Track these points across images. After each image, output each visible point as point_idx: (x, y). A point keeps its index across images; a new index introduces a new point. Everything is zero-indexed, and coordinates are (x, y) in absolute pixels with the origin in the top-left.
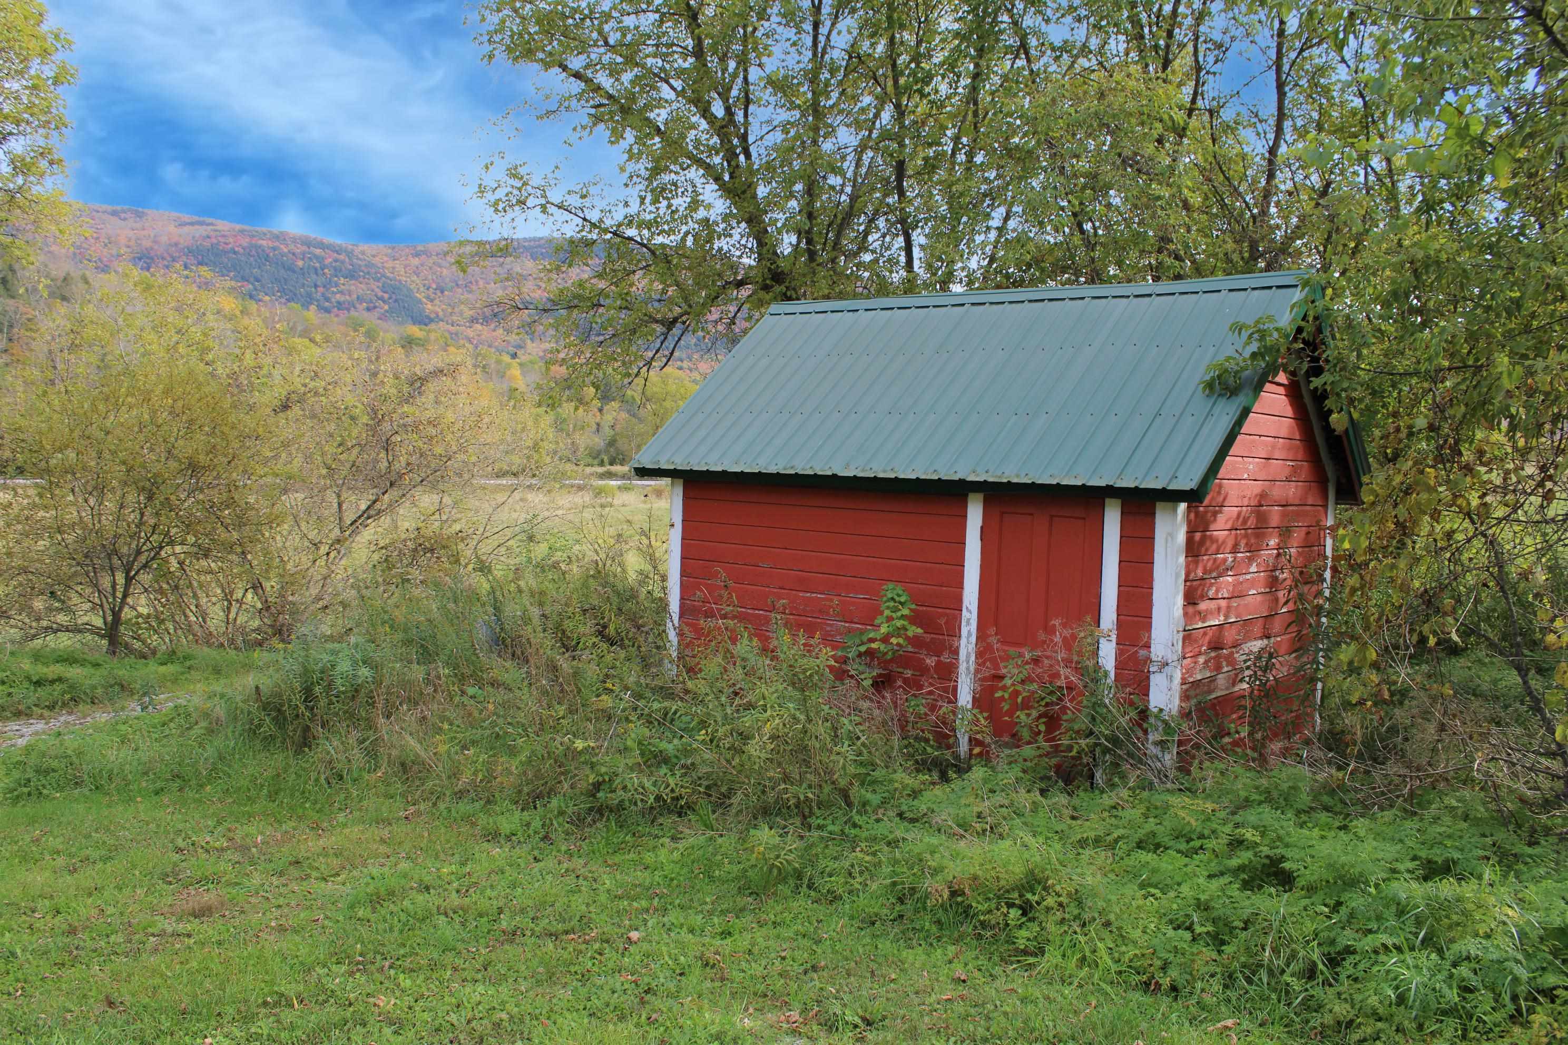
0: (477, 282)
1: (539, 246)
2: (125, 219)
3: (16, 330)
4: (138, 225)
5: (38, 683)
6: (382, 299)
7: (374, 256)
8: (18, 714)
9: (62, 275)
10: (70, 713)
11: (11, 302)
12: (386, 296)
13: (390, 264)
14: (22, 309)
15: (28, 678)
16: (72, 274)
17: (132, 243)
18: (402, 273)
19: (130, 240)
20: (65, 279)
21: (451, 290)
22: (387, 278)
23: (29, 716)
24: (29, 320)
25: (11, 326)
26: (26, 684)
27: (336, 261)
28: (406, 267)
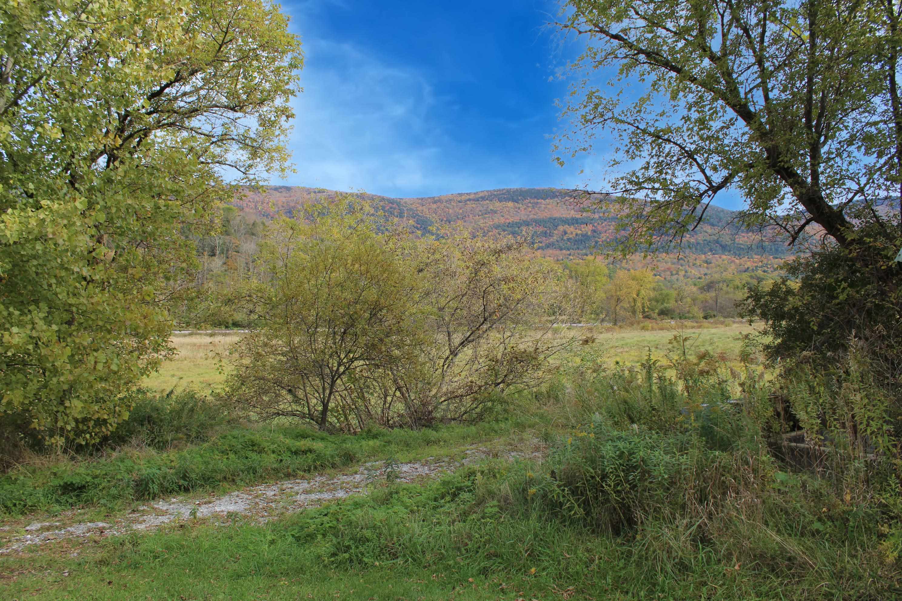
0: (469, 216)
1: (503, 194)
2: (281, 192)
3: (230, 252)
4: (287, 195)
5: (296, 453)
6: (417, 228)
7: (411, 204)
8: (288, 476)
9: (252, 222)
10: (321, 475)
11: (228, 237)
12: (419, 226)
13: (420, 208)
14: (233, 241)
15: (289, 449)
16: (257, 221)
17: (285, 205)
18: (427, 213)
19: (284, 203)
20: (254, 224)
21: (454, 221)
22: (419, 216)
23: (295, 476)
24: (237, 246)
25: (228, 250)
26: (289, 454)
27: (391, 208)
28: (429, 209)
